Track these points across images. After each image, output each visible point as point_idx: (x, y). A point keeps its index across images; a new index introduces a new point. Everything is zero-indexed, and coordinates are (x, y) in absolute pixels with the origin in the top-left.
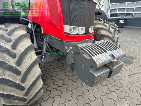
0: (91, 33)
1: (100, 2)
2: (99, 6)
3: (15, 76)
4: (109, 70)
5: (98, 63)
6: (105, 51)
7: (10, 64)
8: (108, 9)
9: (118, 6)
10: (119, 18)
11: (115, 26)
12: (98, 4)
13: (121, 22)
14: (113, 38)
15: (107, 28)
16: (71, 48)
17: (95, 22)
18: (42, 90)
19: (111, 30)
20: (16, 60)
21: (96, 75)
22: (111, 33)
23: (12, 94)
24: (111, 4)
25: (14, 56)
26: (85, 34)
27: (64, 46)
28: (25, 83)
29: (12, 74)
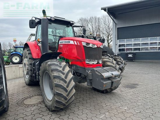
0: (101, 63)
1: (109, 37)
2: (108, 41)
3: (64, 83)
4: (111, 81)
5: (104, 76)
6: (108, 72)
7: (62, 77)
8: (116, 45)
9: (125, 42)
10: (128, 53)
11: (121, 60)
12: (107, 39)
13: (130, 56)
14: (116, 67)
15: (111, 61)
16: (90, 71)
17: (103, 57)
18: (74, 96)
19: (113, 62)
20: (65, 76)
21: (104, 83)
22: (114, 64)
23: (62, 93)
24: (118, 40)
25: (64, 74)
26: (97, 63)
27: (86, 70)
28: (68, 88)
29: (63, 82)
